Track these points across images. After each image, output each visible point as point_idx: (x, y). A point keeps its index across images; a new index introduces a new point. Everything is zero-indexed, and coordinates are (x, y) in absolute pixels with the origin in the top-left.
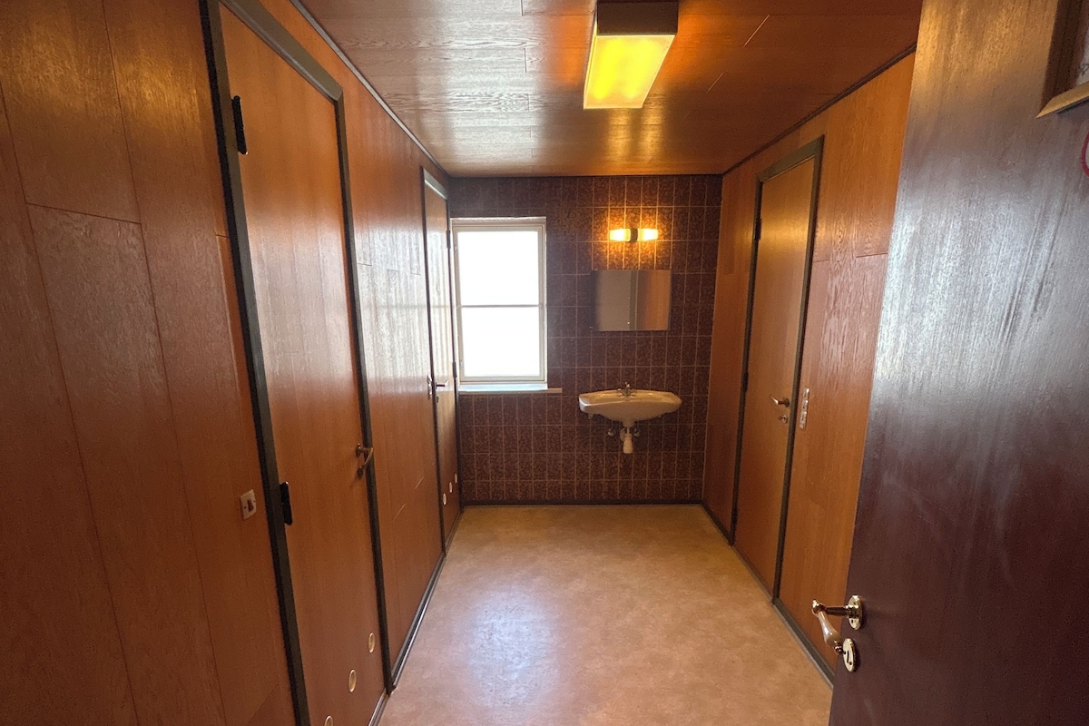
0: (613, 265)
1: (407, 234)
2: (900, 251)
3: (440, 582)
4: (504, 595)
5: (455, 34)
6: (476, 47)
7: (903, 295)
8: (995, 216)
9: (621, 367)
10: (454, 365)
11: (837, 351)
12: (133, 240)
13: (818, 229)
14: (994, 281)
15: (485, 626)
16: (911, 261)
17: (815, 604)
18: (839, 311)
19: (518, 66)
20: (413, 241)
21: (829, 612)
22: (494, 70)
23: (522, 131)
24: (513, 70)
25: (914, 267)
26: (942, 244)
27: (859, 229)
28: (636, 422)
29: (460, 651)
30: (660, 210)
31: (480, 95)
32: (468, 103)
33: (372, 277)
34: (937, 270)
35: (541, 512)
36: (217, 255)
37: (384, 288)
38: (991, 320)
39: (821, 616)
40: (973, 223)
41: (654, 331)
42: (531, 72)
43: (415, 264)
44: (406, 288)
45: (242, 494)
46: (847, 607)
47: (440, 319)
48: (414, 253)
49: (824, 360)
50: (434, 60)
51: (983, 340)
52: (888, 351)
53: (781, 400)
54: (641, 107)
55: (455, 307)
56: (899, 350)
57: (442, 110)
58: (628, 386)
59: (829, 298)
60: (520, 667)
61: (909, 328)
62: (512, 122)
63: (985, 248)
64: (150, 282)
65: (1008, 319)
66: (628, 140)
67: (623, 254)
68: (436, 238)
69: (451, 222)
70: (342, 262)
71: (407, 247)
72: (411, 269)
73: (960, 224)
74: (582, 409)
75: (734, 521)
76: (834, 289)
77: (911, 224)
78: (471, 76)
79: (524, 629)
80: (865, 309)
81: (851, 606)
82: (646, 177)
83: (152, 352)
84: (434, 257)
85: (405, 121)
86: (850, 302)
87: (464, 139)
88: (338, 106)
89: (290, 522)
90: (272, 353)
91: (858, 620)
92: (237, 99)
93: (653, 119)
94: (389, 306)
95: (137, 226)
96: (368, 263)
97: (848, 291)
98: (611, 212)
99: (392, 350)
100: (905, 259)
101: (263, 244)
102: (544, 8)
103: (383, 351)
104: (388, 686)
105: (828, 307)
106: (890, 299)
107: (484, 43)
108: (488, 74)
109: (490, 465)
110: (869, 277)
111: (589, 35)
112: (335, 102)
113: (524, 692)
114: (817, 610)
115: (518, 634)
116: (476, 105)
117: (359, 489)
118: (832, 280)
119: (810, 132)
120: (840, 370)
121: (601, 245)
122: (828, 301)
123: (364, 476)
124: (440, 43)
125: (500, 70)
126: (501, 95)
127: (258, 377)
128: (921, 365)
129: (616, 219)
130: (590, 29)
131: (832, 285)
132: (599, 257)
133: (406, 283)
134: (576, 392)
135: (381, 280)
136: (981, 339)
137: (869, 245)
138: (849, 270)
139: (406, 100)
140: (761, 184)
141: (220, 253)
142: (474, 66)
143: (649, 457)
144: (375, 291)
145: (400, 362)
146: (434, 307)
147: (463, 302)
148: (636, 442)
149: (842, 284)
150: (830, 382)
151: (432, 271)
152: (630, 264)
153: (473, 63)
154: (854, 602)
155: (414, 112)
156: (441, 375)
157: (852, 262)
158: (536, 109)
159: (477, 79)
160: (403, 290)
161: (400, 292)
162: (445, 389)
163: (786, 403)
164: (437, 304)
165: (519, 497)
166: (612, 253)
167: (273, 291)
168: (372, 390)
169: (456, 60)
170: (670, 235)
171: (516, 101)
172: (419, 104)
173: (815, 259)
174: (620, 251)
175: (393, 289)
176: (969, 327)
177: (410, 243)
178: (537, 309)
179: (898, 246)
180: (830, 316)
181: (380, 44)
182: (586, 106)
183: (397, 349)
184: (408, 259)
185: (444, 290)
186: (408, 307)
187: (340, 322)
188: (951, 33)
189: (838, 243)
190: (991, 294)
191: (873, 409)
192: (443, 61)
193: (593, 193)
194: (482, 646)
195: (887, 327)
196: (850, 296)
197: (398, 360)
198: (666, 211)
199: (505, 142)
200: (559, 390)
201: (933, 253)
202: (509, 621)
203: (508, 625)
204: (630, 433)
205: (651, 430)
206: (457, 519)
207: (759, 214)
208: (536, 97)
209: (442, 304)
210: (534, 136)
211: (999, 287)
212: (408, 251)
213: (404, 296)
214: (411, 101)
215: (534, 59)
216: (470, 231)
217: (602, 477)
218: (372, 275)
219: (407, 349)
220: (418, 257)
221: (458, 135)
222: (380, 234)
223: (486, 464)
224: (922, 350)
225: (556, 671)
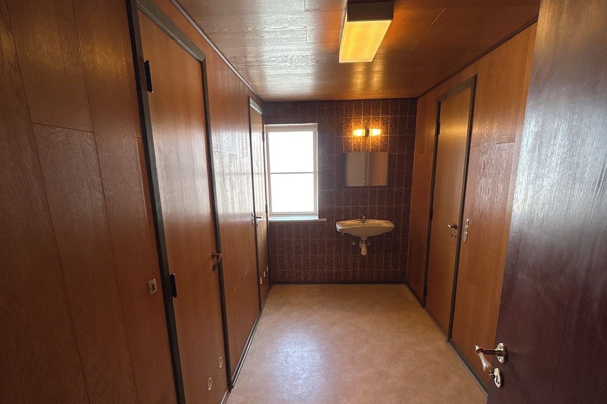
0: (355, 149)
1: (240, 134)
2: (528, 141)
3: (259, 328)
4: (294, 335)
5: (267, 23)
6: (279, 30)
7: (530, 168)
8: (590, 122)
9: (360, 206)
10: (266, 206)
11: (486, 198)
12: (90, 141)
13: (473, 128)
14: (590, 161)
15: (284, 353)
16: (535, 148)
17: (477, 348)
18: (486, 175)
19: (303, 40)
20: (244, 138)
21: (485, 352)
22: (289, 43)
23: (304, 76)
24: (300, 42)
25: (537, 152)
26: (555, 138)
27: (498, 128)
28: (368, 238)
29: (270, 366)
30: (382, 118)
31: (281, 57)
32: (274, 61)
33: (221, 158)
34: (552, 153)
35: (315, 288)
36: (136, 148)
37: (228, 164)
38: (588, 183)
39: (481, 355)
40: (576, 126)
41: (379, 187)
42: (310, 43)
43: (245, 151)
44: (240, 164)
45: (149, 281)
46: (496, 350)
47: (259, 181)
48: (245, 144)
49: (477, 203)
50: (255, 38)
51: (583, 195)
52: (520, 201)
53: (452, 225)
54: (372, 61)
55: (267, 173)
56: (528, 200)
57: (260, 65)
58: (364, 217)
59: (480, 168)
60: (304, 376)
61: (534, 188)
62: (299, 71)
63: (584, 140)
64: (99, 164)
65: (599, 184)
66: (365, 80)
67: (361, 143)
68: (257, 136)
69: (265, 127)
70: (205, 150)
71: (241, 141)
72: (243, 153)
73: (567, 126)
74: (338, 230)
75: (425, 294)
76: (483, 163)
77: (535, 126)
78: (276, 46)
79: (306, 354)
80: (502, 173)
81: (499, 349)
82: (374, 100)
83: (100, 203)
84: (255, 147)
85: (240, 72)
86: (492, 169)
87: (272, 81)
88: (202, 65)
89: (175, 296)
90: (166, 202)
91: (503, 358)
92: (147, 62)
93: (378, 68)
94: (230, 174)
95: (92, 133)
96: (219, 151)
97: (491, 163)
98: (354, 120)
99: (232, 199)
100: (531, 147)
101: (161, 141)
102: (318, 7)
103: (228, 199)
104: (230, 387)
105: (480, 173)
106: (522, 170)
107: (283, 28)
108: (285, 44)
109: (286, 262)
110: (504, 156)
111: (343, 21)
112: (201, 63)
113: (306, 391)
114: (478, 351)
115: (302, 357)
116: (279, 62)
117: (214, 276)
118: (482, 157)
119: (468, 74)
120: (487, 209)
121: (349, 139)
122: (480, 169)
123: (217, 269)
124: (259, 28)
125: (293, 42)
126: (293, 56)
127: (158, 216)
128: (542, 210)
129: (357, 124)
130: (343, 19)
131: (482, 160)
132: (348, 145)
133: (240, 161)
134: (335, 221)
135: (226, 160)
136: (581, 195)
137: (504, 137)
138: (492, 151)
139: (240, 60)
140: (440, 103)
141: (137, 147)
142: (278, 40)
143: (376, 257)
144: (223, 166)
145: (237, 205)
146: (256, 174)
147: (271, 171)
148: (368, 248)
149: (488, 159)
150: (481, 216)
151: (254, 154)
152: (365, 148)
153: (277, 39)
154: (500, 347)
155: (244, 67)
156: (259, 211)
157: (494, 147)
158: (312, 64)
159: (280, 48)
160: (238, 166)
161: (237, 166)
162: (262, 219)
163: (455, 227)
164: (257, 172)
165: (302, 279)
166: (355, 143)
167: (167, 167)
168: (221, 220)
169: (268, 37)
170: (388, 132)
171: (301, 59)
172: (247, 62)
173: (471, 145)
174: (359, 141)
175: (233, 165)
176: (573, 188)
177: (242, 139)
178: (313, 174)
179: (526, 139)
180: (481, 178)
181: (226, 30)
182: (340, 61)
183: (235, 198)
184: (241, 148)
185: (261, 164)
186: (241, 174)
187: (203, 183)
188: (560, 14)
189: (485, 136)
190: (588, 169)
191: (512, 234)
192: (260, 38)
193: (344, 110)
194: (282, 364)
195: (520, 186)
196: (493, 166)
197: (236, 204)
198: (385, 119)
199: (295, 82)
200: (325, 220)
201: (550, 143)
202: (297, 350)
203: (297, 352)
204: (365, 243)
205: (377, 241)
206: (268, 292)
207: (439, 120)
208: (312, 57)
209: (260, 172)
210: (311, 79)
211: (593, 164)
212: (241, 144)
213: (239, 168)
214: (243, 61)
215: (311, 36)
216: (275, 131)
217: (349, 268)
218: (222, 157)
219: (241, 198)
220: (247, 147)
221: (269, 79)
222: (226, 135)
223: (284, 261)
224: (542, 200)
225: (324, 379)
